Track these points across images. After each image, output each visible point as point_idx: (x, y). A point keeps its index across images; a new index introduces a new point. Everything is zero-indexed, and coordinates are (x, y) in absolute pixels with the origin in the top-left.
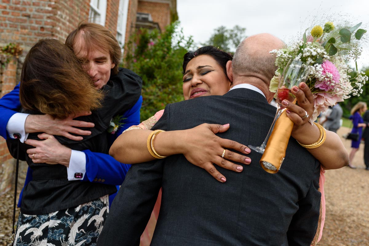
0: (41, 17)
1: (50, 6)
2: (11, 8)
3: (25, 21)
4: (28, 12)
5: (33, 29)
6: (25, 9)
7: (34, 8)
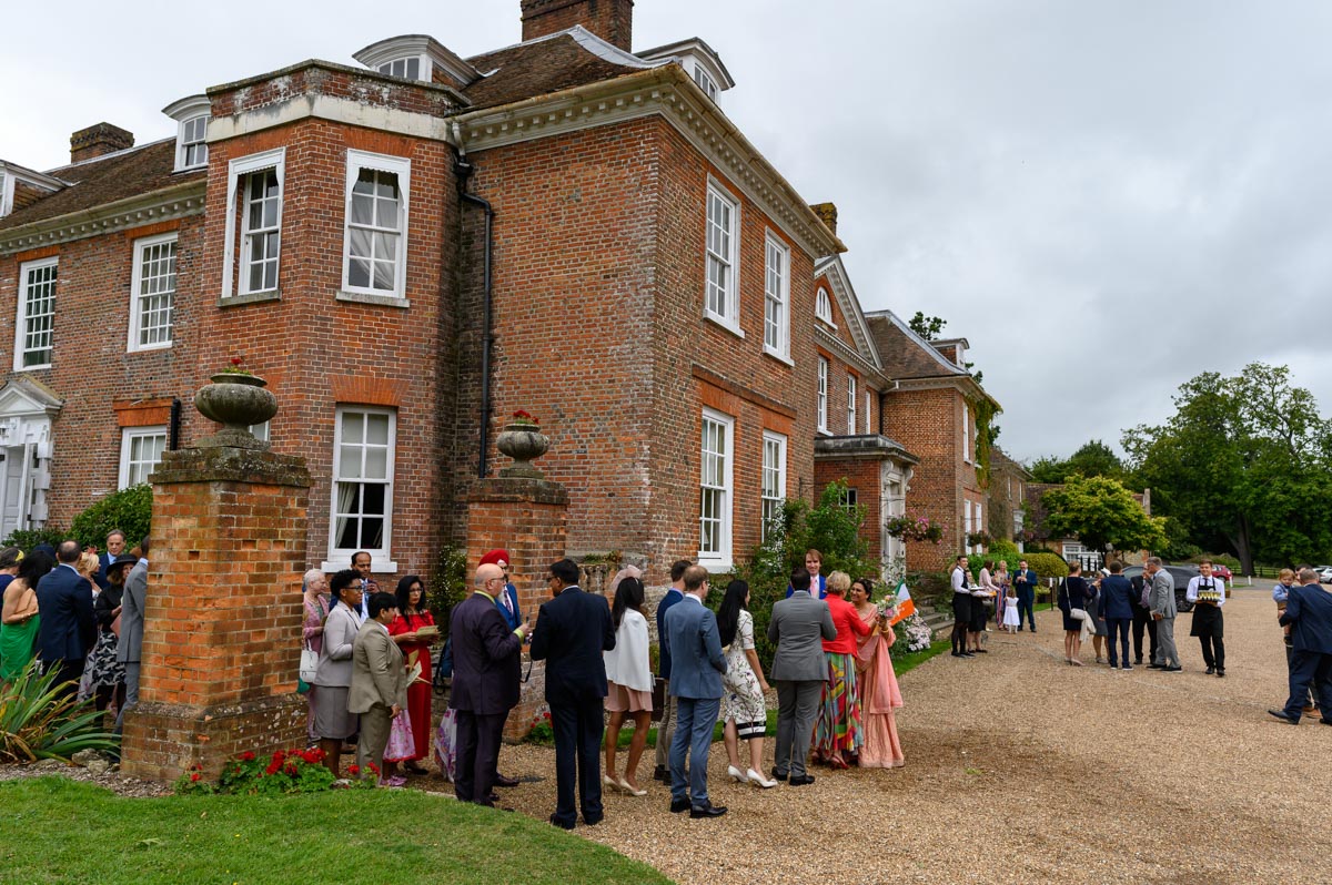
0: (638, 523)
1: (644, 512)
2: (613, 518)
3: (624, 528)
4: (627, 520)
5: (631, 535)
6: (624, 518)
7: (631, 515)
